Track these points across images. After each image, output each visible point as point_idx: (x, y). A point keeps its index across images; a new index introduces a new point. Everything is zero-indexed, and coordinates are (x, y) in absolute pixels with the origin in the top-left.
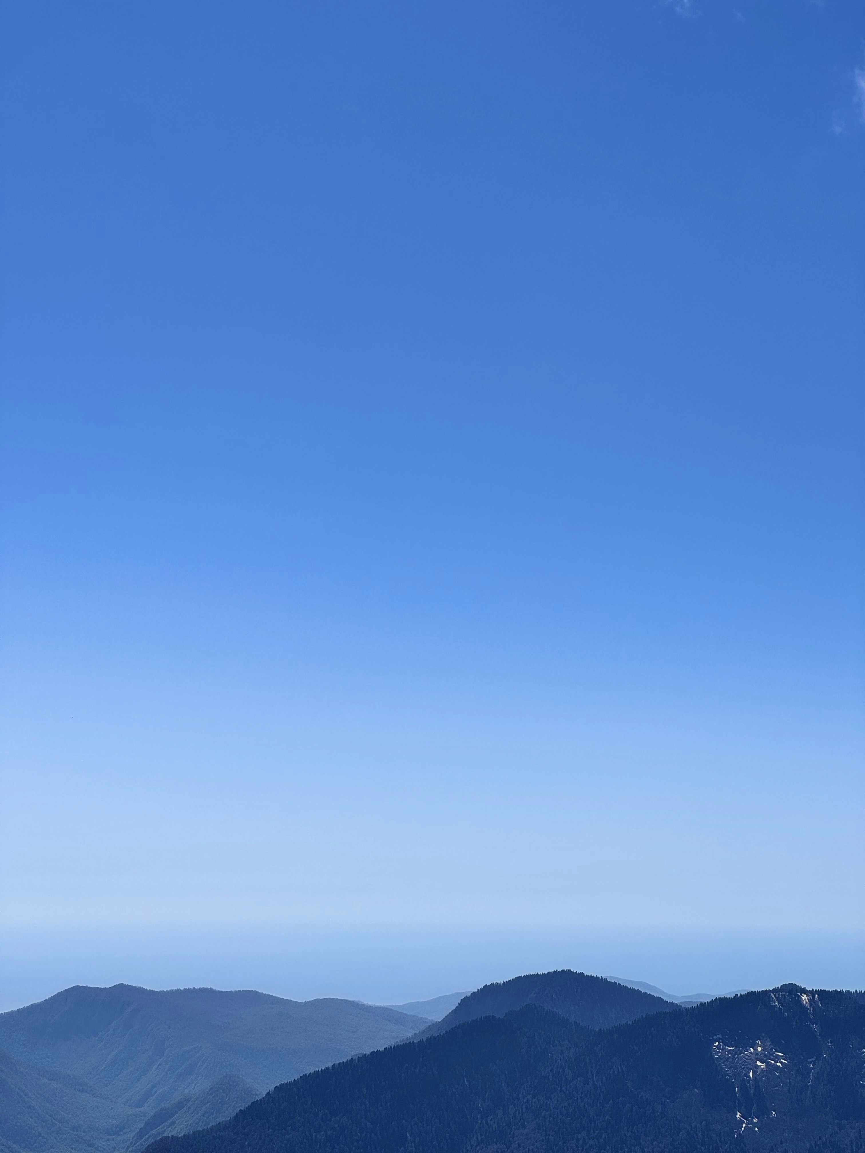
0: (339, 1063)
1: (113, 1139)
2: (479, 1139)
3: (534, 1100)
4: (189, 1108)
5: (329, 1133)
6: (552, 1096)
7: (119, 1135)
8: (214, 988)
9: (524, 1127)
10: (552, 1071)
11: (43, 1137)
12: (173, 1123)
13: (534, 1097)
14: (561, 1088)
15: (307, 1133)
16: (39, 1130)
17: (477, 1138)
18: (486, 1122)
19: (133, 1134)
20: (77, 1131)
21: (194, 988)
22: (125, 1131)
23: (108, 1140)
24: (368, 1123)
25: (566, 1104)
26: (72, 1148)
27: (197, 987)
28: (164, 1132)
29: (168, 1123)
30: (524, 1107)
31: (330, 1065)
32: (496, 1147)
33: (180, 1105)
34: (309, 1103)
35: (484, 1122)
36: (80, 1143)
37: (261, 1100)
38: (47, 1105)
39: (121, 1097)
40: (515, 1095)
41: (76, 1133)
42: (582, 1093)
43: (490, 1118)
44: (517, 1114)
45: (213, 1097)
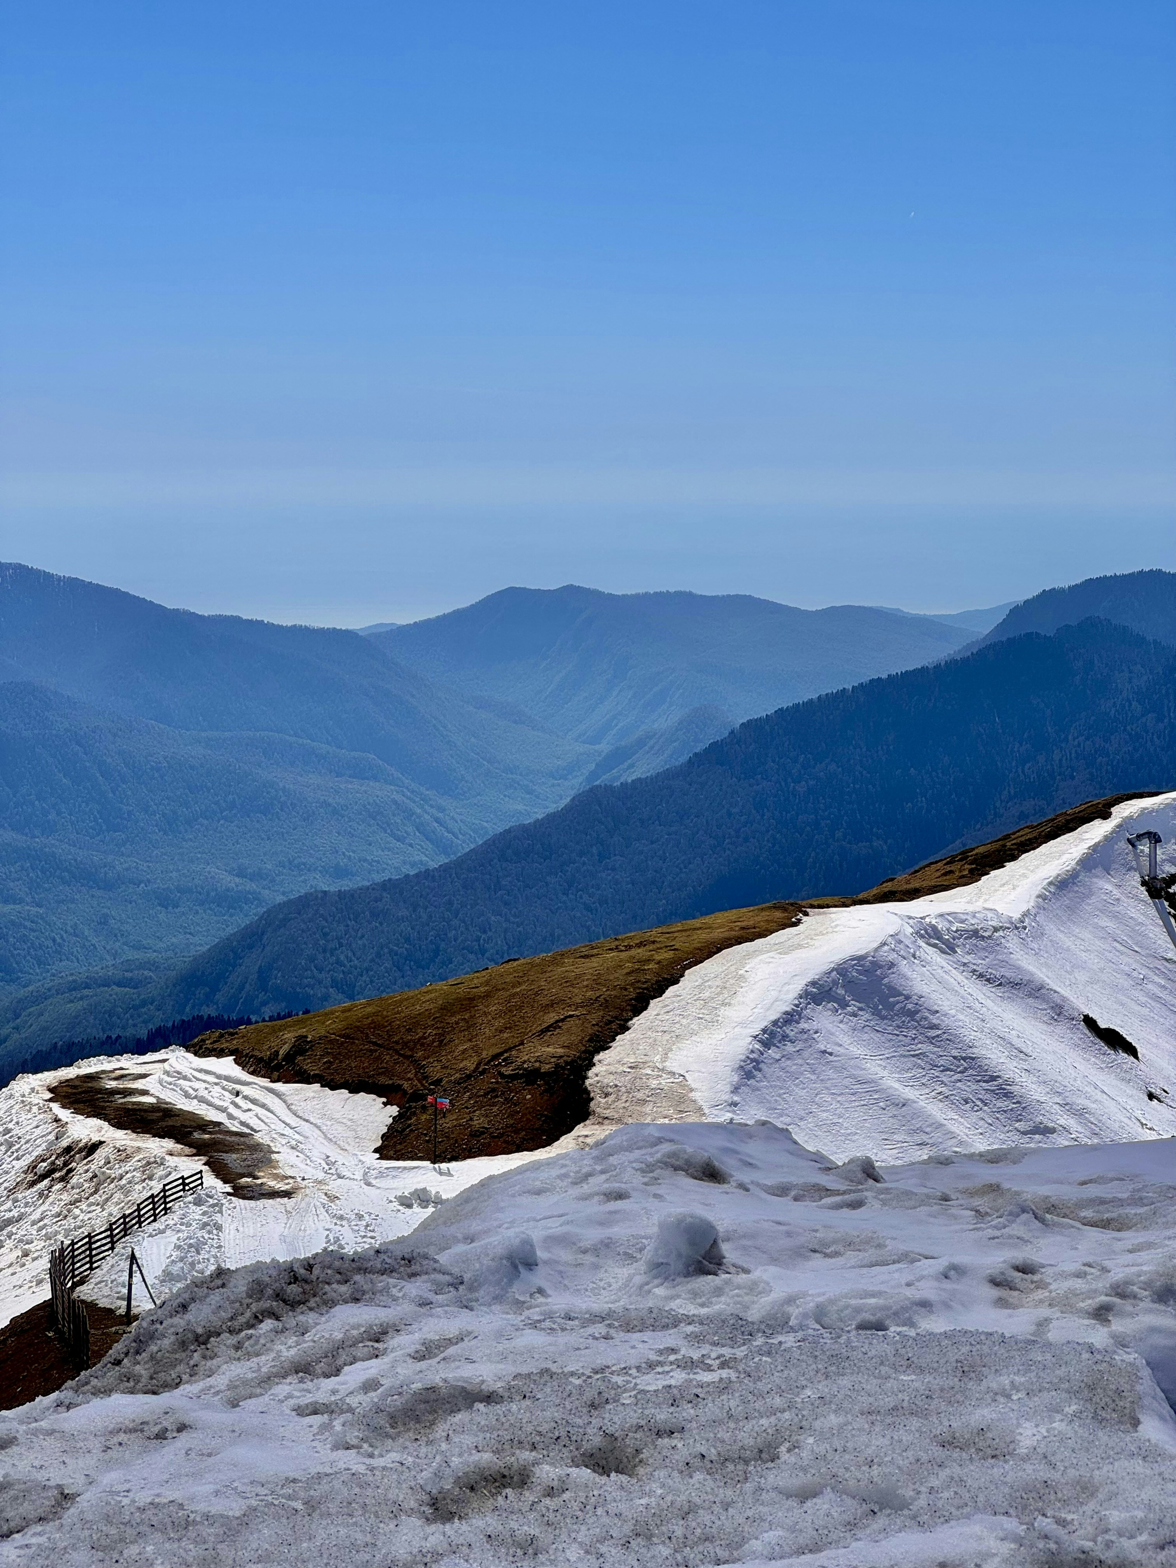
0: (827, 694)
1: (559, 785)
2: (1012, 792)
3: (1088, 743)
4: (652, 748)
5: (811, 783)
6: (1113, 737)
7: (566, 779)
8: (694, 591)
9: (1073, 778)
10: (1114, 704)
11: (466, 782)
12: (632, 766)
13: (1087, 739)
14: (1125, 727)
15: (783, 783)
16: (463, 772)
17: (1009, 792)
18: (1023, 772)
19: (580, 779)
20: (512, 773)
21: (668, 591)
22: (575, 773)
23: (553, 785)
24: (864, 772)
25: (1130, 749)
26: (505, 796)
27: (672, 590)
28: (619, 777)
29: (626, 764)
30: (1073, 752)
31: (815, 696)
32: (1033, 803)
33: (641, 743)
34: (786, 745)
35: (1020, 770)
36: (516, 789)
37: (722, 740)
38: (473, 740)
39: (571, 730)
40: (1063, 736)
41: (510, 776)
42: (1153, 734)
43: (1028, 765)
44: (1064, 761)
45: (684, 733)
